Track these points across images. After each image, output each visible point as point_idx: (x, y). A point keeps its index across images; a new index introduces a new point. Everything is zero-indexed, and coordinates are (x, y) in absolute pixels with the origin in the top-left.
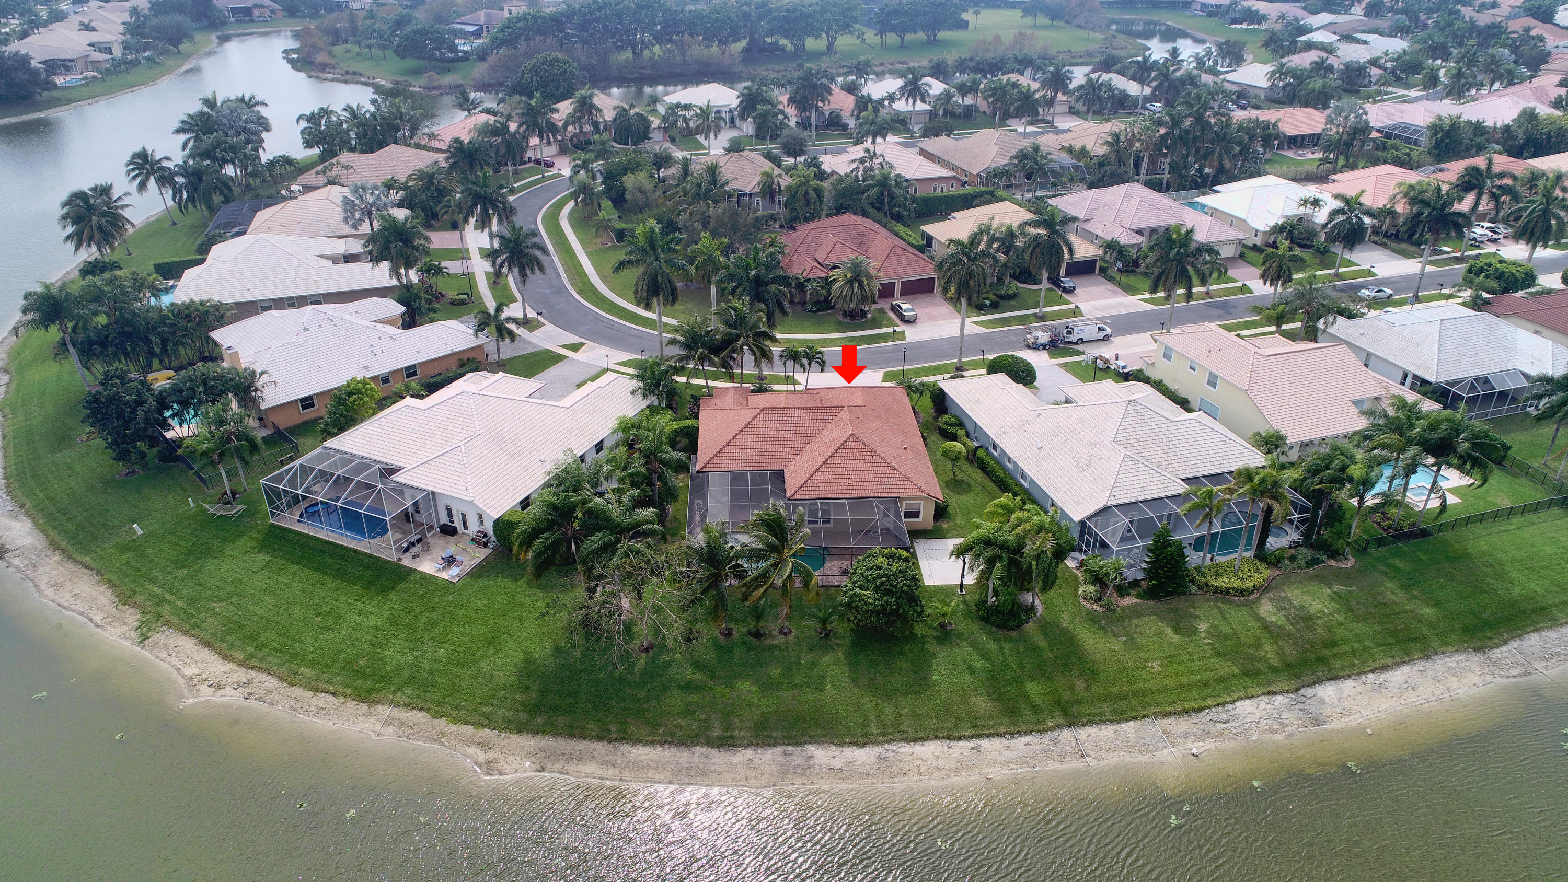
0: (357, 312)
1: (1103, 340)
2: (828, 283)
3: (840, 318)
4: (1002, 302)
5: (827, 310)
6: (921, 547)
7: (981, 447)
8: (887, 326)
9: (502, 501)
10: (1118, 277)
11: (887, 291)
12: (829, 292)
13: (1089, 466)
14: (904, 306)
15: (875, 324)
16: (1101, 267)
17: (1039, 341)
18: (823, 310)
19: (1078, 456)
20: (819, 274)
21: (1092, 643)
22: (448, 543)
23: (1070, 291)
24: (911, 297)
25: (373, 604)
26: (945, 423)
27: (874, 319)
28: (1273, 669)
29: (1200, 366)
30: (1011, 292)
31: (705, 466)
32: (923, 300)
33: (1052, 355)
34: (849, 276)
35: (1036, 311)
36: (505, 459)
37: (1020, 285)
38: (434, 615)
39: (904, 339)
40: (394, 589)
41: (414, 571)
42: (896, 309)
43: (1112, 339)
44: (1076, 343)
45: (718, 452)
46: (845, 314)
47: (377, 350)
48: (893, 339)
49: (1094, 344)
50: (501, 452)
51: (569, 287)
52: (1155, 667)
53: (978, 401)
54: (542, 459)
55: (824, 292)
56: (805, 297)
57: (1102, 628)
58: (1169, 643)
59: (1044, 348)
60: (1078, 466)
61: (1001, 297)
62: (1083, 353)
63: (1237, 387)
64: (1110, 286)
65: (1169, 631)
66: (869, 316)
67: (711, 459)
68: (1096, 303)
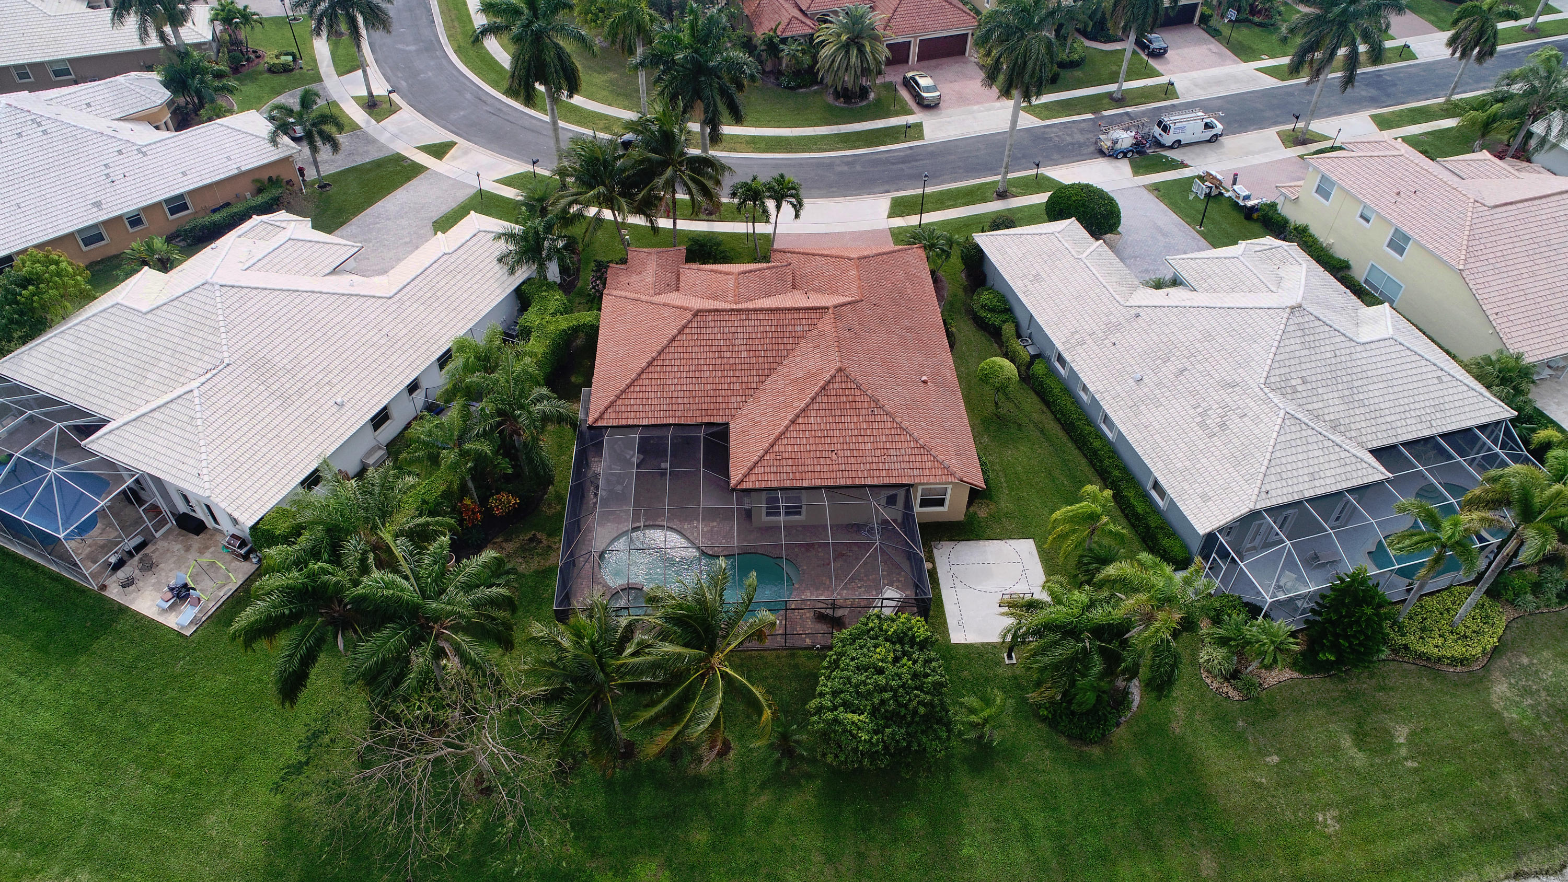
0: (88, 105)
1: (1209, 141)
2: (811, 45)
3: (830, 99)
4: (1064, 74)
5: (811, 85)
6: (945, 559)
7: (1038, 356)
8: (897, 114)
9: (261, 492)
10: (1226, 31)
11: (899, 54)
12: (815, 62)
13: (1222, 426)
14: (923, 82)
15: (880, 111)
16: (1202, 15)
17: (1118, 146)
18: (804, 86)
19: (1204, 405)
20: (798, 30)
21: (1223, 769)
22: (188, 549)
23: (1158, 54)
24: (933, 62)
25: (47, 683)
26: (984, 306)
27: (878, 101)
28: (1522, 826)
29: (1379, 215)
30: (1076, 57)
31: (601, 417)
32: (951, 68)
33: (1138, 169)
34: (844, 38)
35: (1112, 87)
36: (273, 406)
37: (1088, 43)
38: (144, 709)
39: (921, 136)
40: (86, 648)
41: (123, 610)
42: (910, 85)
43: (1222, 139)
44: (1171, 147)
45: (623, 392)
46: (837, 95)
47: (117, 175)
48: (907, 138)
49: (1196, 149)
50: (266, 394)
51: (444, 40)
52: (1328, 820)
53: (1037, 278)
54: (339, 401)
55: (807, 60)
56: (780, 64)
57: (1240, 737)
58: (1351, 770)
59: (1125, 156)
60: (1202, 425)
61: (1062, 65)
62: (1183, 165)
63: (1445, 263)
64: (1215, 46)
65: (1347, 742)
66: (872, 96)
67: (612, 404)
68: (1195, 74)
